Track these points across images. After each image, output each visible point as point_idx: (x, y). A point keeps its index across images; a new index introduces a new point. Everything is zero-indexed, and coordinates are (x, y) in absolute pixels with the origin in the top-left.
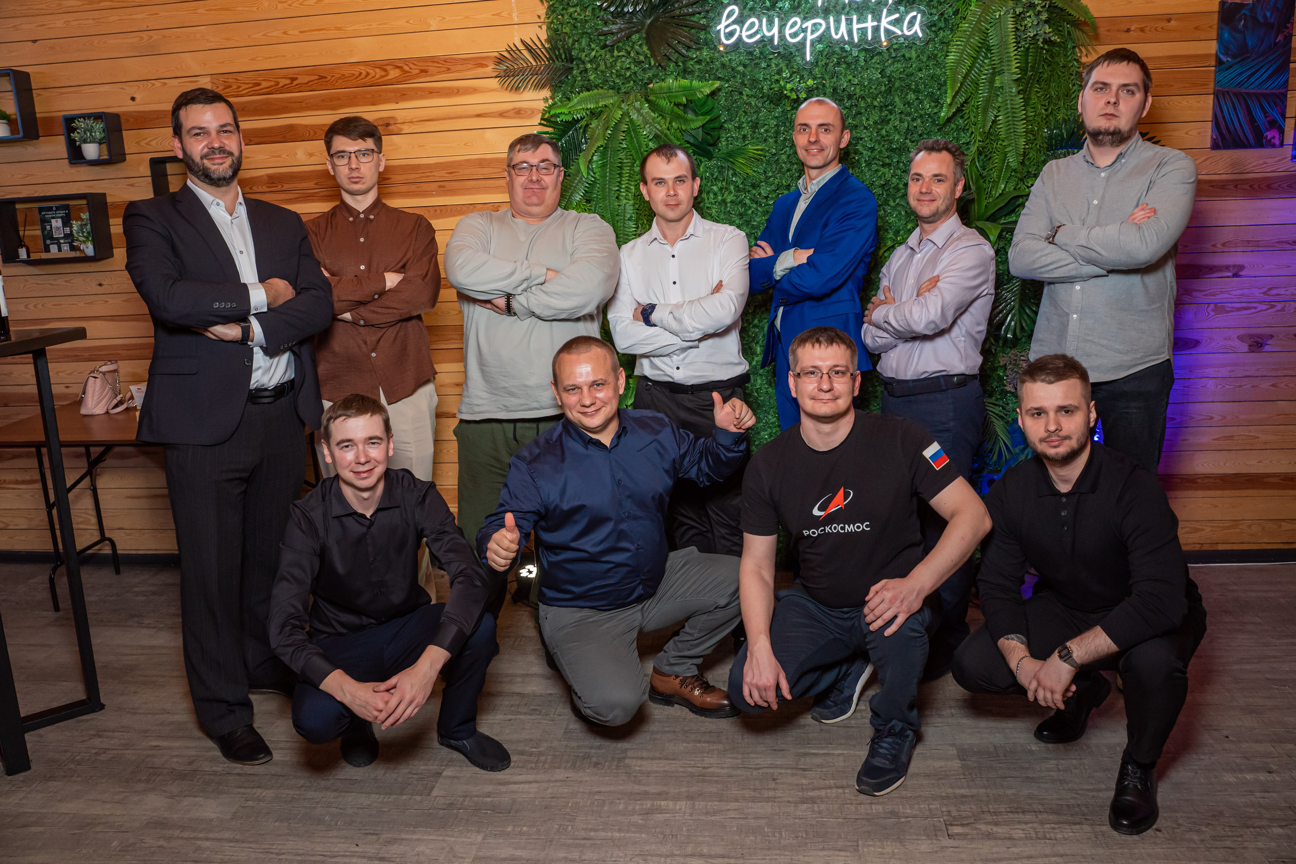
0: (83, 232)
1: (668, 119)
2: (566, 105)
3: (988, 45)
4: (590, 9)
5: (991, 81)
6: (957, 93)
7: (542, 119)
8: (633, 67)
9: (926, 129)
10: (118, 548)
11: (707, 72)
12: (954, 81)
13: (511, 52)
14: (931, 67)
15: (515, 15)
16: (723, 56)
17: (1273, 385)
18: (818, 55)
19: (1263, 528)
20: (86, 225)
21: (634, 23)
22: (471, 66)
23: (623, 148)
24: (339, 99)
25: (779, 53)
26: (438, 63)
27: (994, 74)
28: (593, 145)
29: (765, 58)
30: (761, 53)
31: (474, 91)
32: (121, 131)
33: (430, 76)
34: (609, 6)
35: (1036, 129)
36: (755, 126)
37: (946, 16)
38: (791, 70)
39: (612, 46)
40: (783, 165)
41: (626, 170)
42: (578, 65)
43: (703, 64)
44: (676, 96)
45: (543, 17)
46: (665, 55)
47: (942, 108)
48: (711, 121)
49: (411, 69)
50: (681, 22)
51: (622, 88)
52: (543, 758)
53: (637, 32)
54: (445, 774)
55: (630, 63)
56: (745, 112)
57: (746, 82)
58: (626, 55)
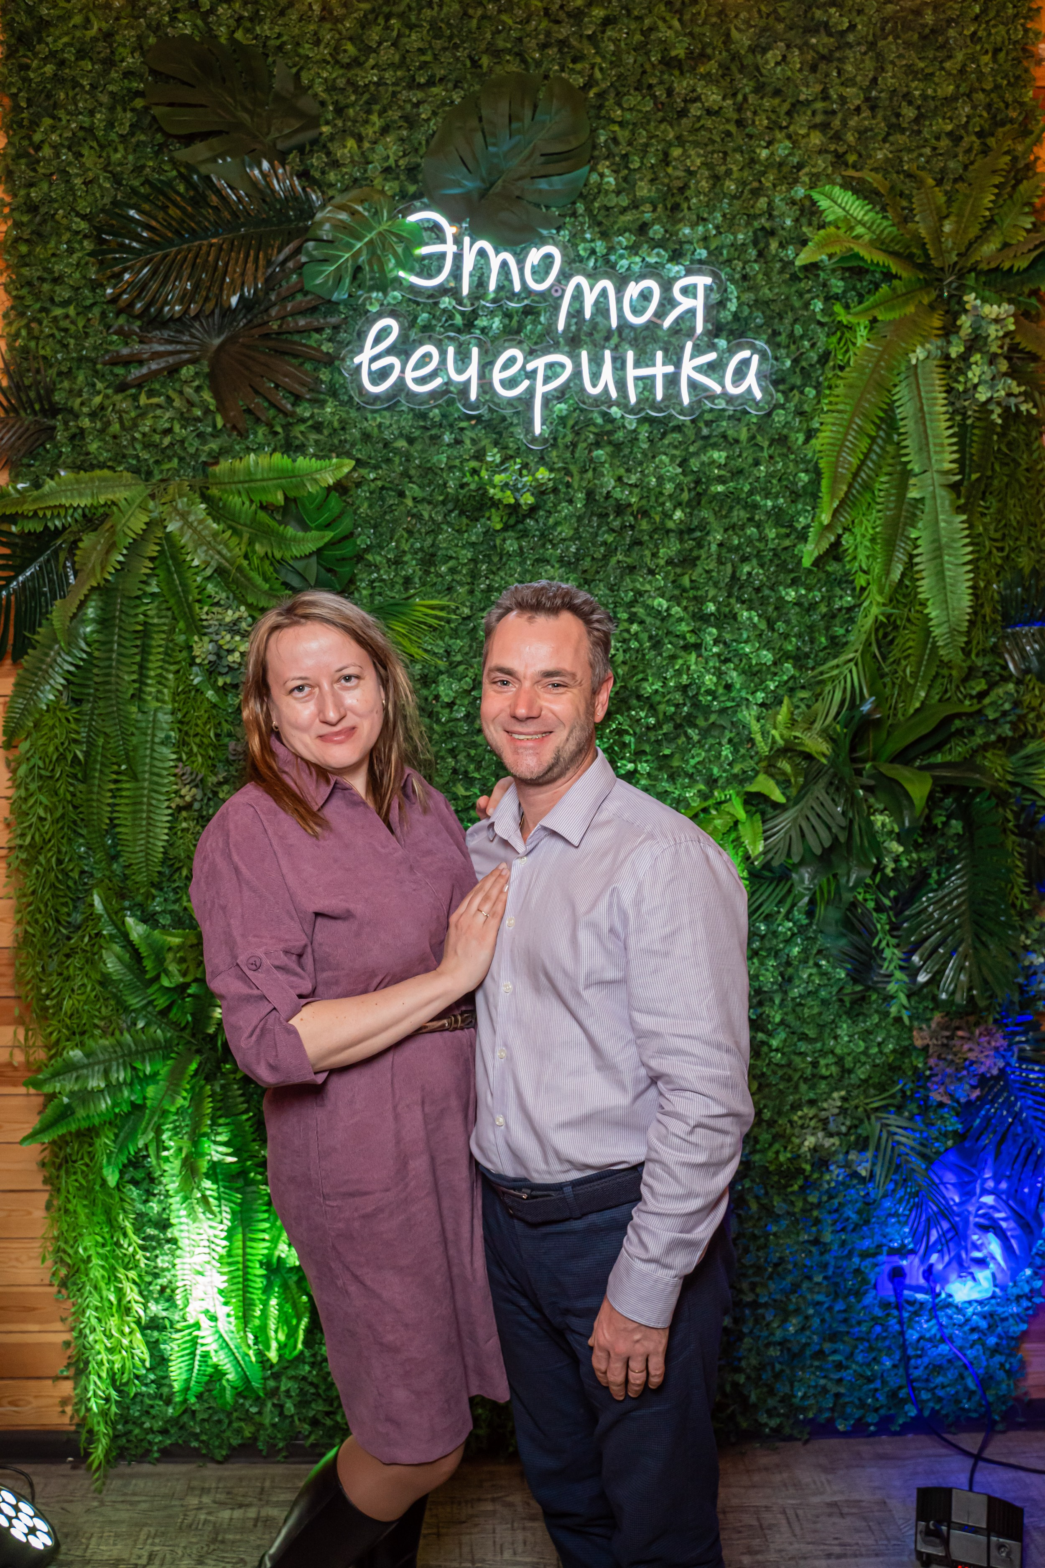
1: (246, 536)
3: (893, 418)
4: (96, 312)
5: (902, 488)
6: (841, 505)
8: (177, 428)
9: (768, 578)
12: (834, 481)
14: (777, 460)
16: (366, 418)
18: (557, 424)
21: (186, 343)
23: (151, 594)
25: (479, 417)
27: (905, 475)
28: (83, 585)
29: (451, 426)
30: (444, 416)
35: (982, 584)
36: (429, 560)
37: (804, 364)
38: (504, 451)
39: (138, 386)
41: (158, 640)
43: (326, 432)
44: (264, 490)
46: (248, 409)
47: (803, 536)
48: (332, 544)
50: (283, 345)
51: (156, 472)
53: (190, 362)
55: (172, 419)
56: (410, 532)
57: (412, 472)
58: (164, 404)
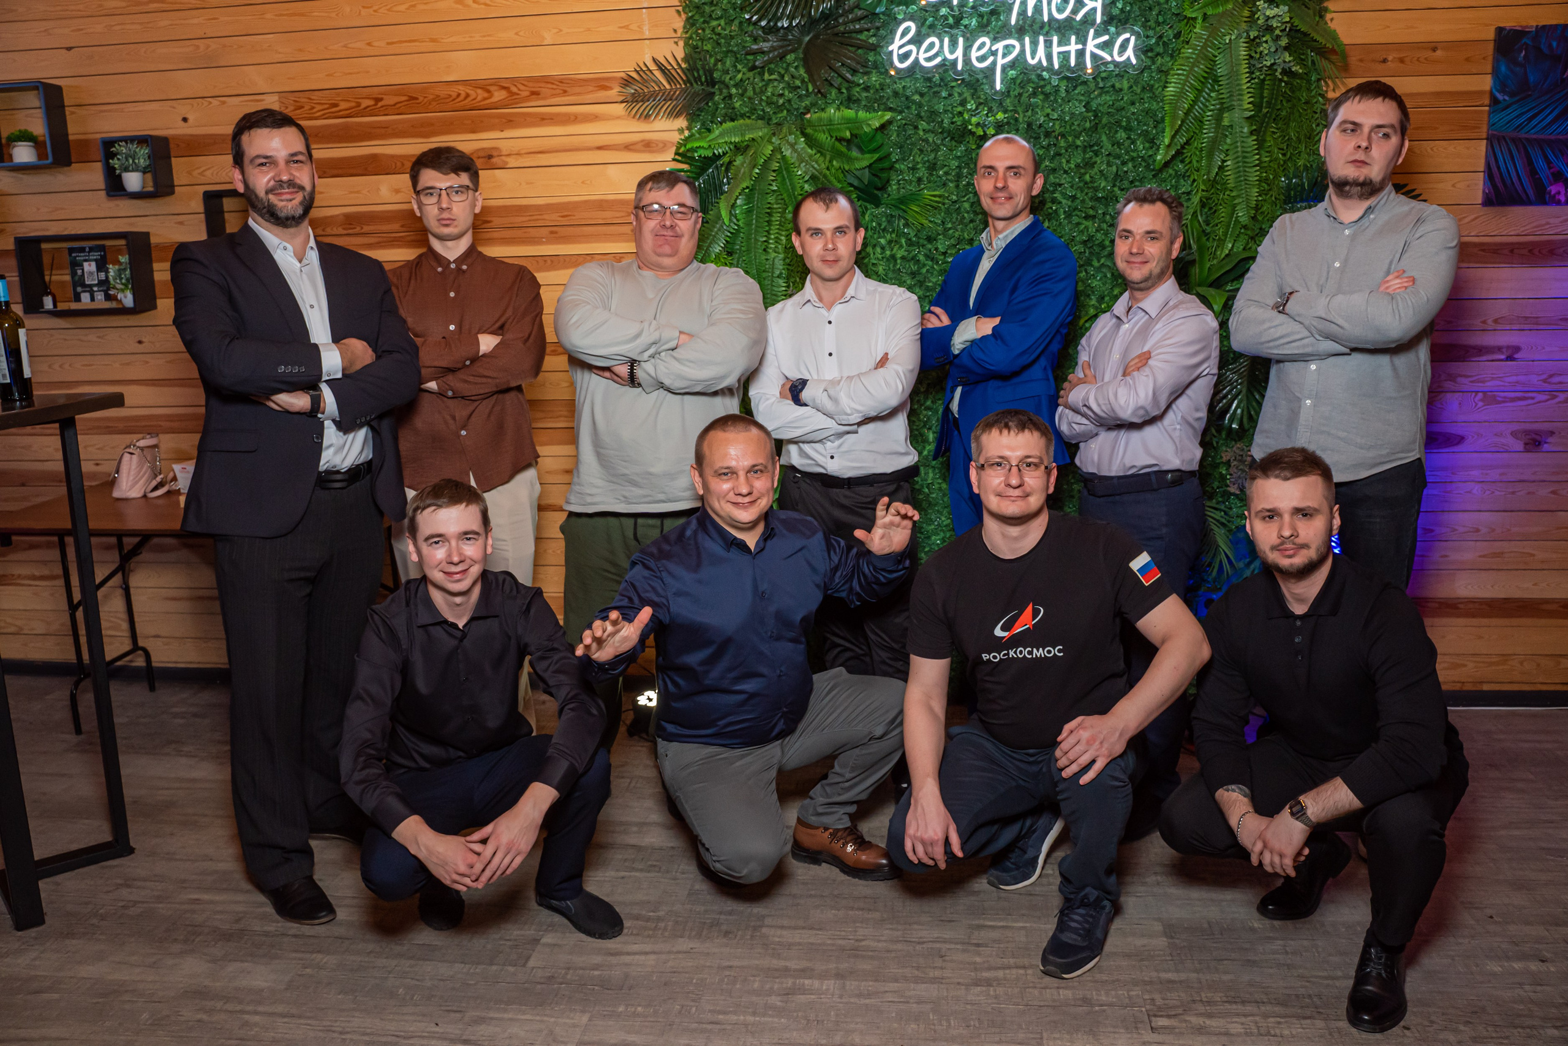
0: (121, 279)
1: (828, 157)
2: (706, 137)
3: (1215, 76)
4: (736, 22)
5: (1219, 119)
6: (1177, 132)
7: (676, 154)
8: (786, 93)
9: (1138, 175)
10: (153, 659)
11: (876, 100)
12: (1174, 117)
13: (641, 73)
14: (1146, 100)
15: (646, 28)
16: (896, 83)
17: (1554, 492)
18: (1009, 83)
19: (1538, 665)
20: (125, 270)
21: (790, 40)
22: (591, 88)
23: (774, 191)
24: (432, 125)
25: (963, 80)
26: (553, 84)
27: (1222, 111)
28: (737, 186)
29: (946, 85)
30: (942, 79)
31: (595, 118)
32: (169, 158)
33: (544, 98)
34: (760, 20)
35: (1271, 177)
36: (932, 167)
37: (1165, 39)
38: (978, 101)
39: (763, 67)
40: (966, 215)
41: (776, 217)
42: (720, 90)
43: (872, 91)
44: (839, 130)
45: (680, 31)
46: (826, 80)
47: (1158, 149)
48: (880, 160)
49: (519, 90)
50: (846, 40)
51: (774, 118)
52: (662, 925)
53: (792, 51)
54: (544, 940)
55: (783, 88)
56: (921, 151)
57: (923, 114)
58: (778, 78)
